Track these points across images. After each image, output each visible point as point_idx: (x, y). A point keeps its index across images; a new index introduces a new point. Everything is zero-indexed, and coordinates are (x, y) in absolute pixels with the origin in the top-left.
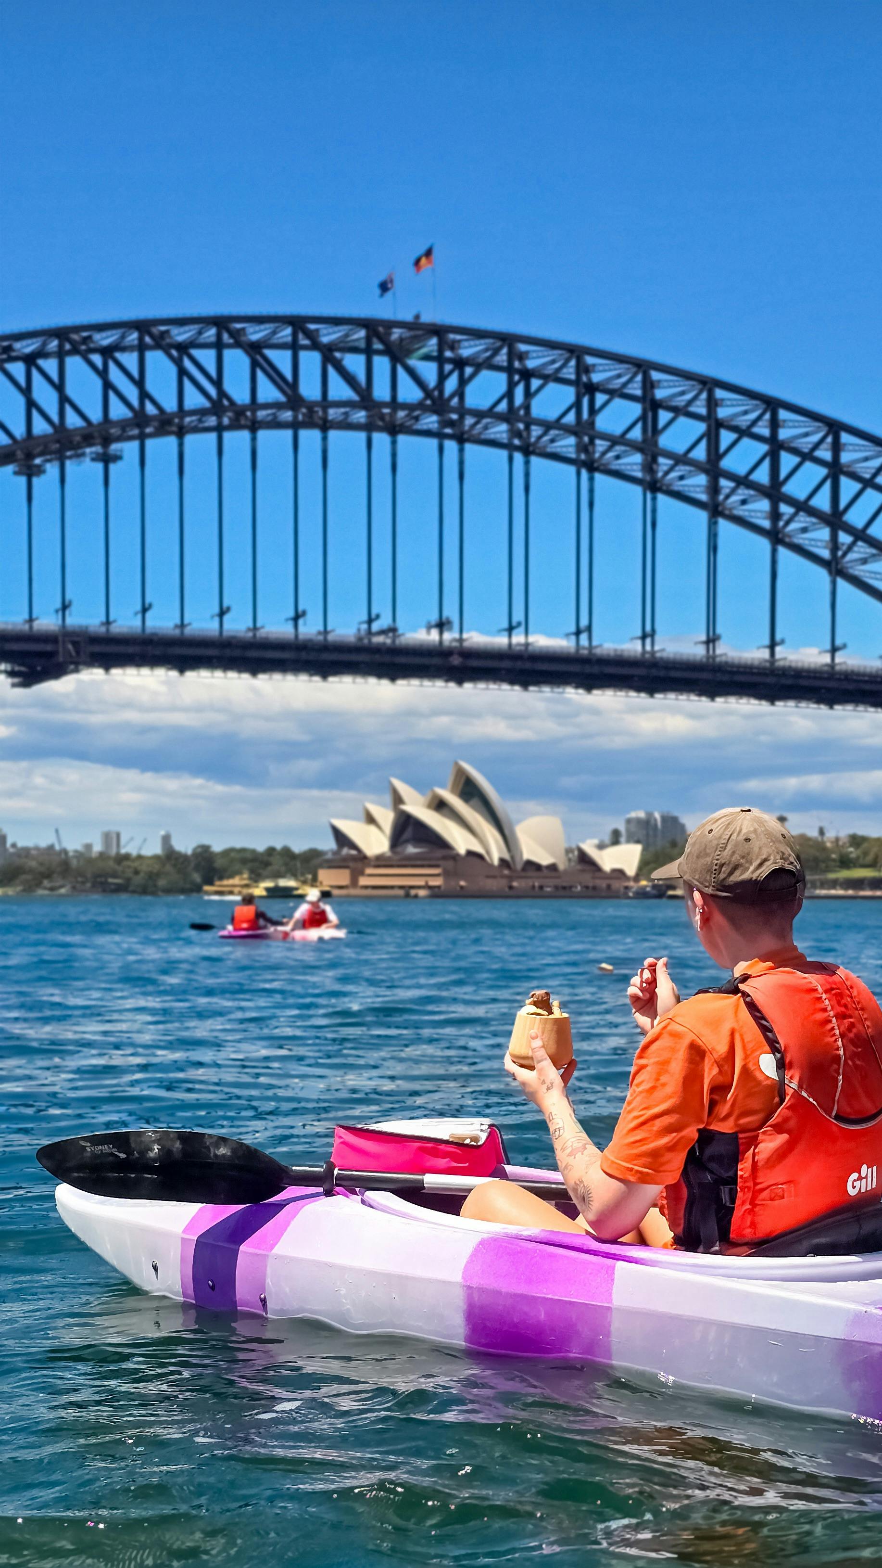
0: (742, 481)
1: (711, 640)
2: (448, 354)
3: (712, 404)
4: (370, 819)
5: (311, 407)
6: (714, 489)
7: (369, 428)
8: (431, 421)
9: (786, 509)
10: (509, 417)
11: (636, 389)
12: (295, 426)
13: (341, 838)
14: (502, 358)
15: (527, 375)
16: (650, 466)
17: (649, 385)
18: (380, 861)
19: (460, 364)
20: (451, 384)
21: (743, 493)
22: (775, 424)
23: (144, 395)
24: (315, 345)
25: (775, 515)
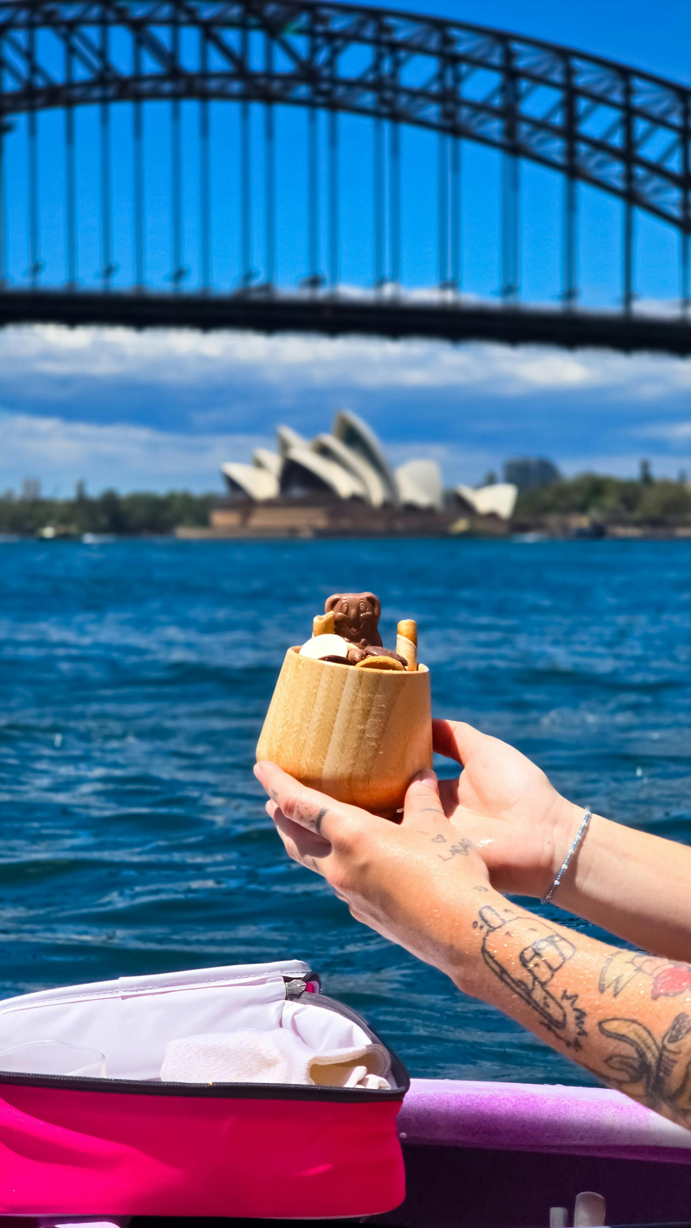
0: (599, 146)
1: (570, 294)
2: (320, 28)
3: (569, 72)
4: (259, 464)
5: (190, 78)
6: (571, 153)
7: (245, 98)
8: (303, 91)
9: (640, 172)
10: (378, 86)
11: (496, 59)
12: (176, 97)
13: (233, 485)
14: (369, 32)
15: (394, 47)
16: (510, 131)
17: (509, 56)
18: (269, 504)
19: (330, 37)
20: (322, 56)
21: (599, 156)
22: (628, 92)
23: (34, 69)
24: (194, 21)
25: (629, 177)
